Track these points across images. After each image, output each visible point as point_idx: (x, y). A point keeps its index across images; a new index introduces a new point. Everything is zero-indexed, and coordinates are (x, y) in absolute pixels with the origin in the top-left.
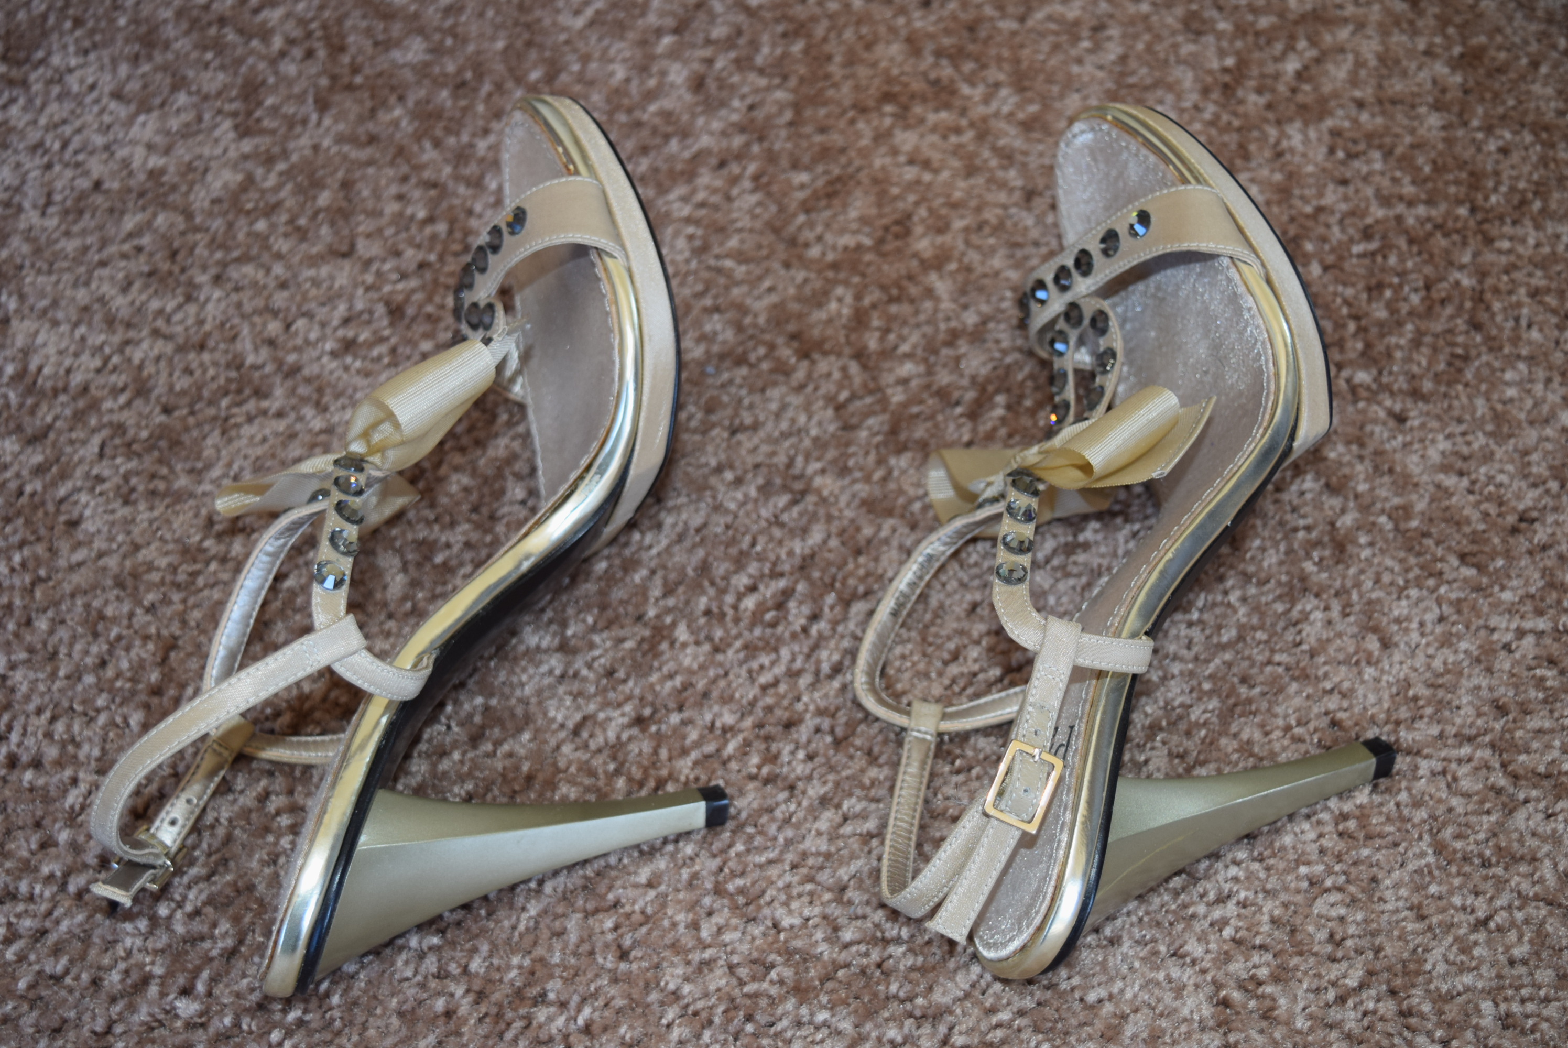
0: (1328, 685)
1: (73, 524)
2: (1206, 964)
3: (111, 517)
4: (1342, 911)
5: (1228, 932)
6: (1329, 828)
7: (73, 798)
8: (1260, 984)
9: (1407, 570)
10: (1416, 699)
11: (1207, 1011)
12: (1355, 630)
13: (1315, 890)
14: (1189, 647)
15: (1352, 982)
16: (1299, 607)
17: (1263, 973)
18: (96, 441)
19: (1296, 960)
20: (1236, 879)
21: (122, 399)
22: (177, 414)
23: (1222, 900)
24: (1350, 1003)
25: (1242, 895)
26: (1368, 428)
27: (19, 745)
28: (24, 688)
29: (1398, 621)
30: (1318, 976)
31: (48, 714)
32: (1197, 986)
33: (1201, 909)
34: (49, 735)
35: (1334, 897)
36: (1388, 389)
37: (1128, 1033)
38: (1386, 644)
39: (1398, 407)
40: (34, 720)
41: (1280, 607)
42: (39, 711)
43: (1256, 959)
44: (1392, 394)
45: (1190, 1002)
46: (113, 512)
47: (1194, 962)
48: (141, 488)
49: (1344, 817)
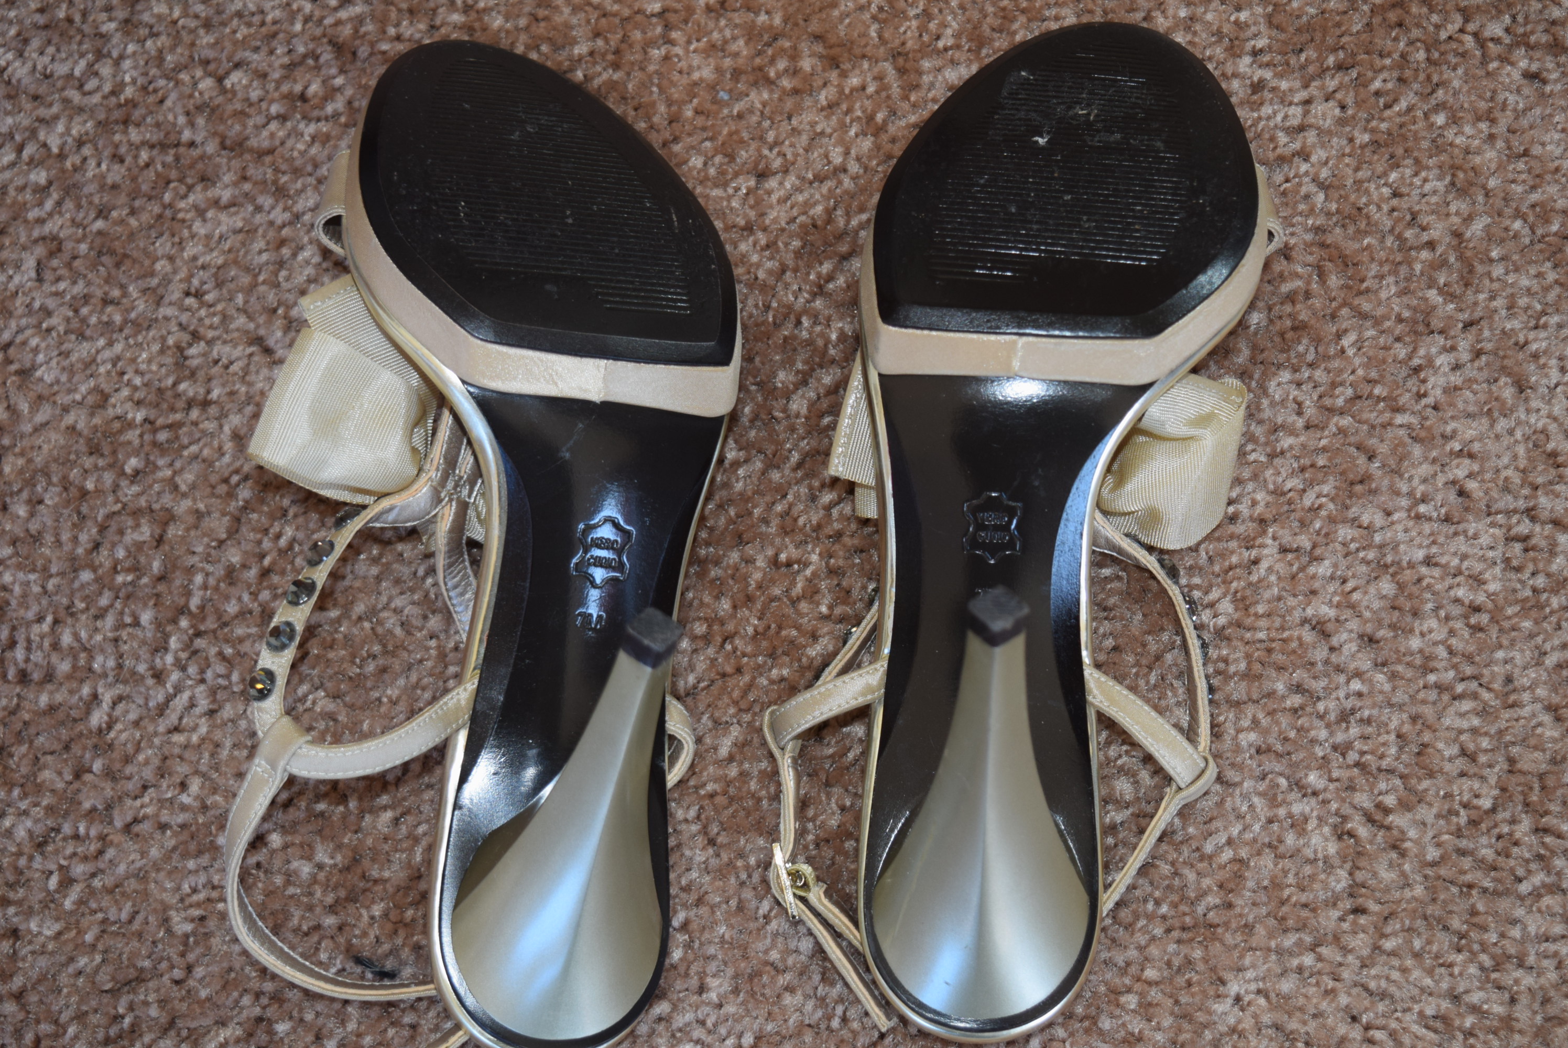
0: (1457, 447)
1: (25, 373)
2: (1329, 796)
3: (66, 363)
4: (1476, 722)
5: (1353, 756)
6: (1458, 625)
7: (97, 718)
8: (1387, 811)
9: (1546, 289)
10: (1554, 454)
11: (1332, 848)
12: (1485, 374)
13: (1446, 697)
14: (1300, 413)
15: (1486, 803)
16: (1422, 352)
17: (1390, 800)
18: (30, 263)
19: (1426, 784)
20: (1360, 695)
21: (49, 205)
22: (114, 214)
23: (1344, 717)
24: (1483, 826)
25: (1366, 713)
26: (1501, 97)
27: (27, 660)
28: (17, 589)
29: (1535, 356)
30: (1448, 796)
31: (49, 619)
32: (1320, 819)
33: (1323, 734)
34: (55, 646)
35: (1466, 705)
36: (1522, 41)
37: (1250, 884)
38: (1521, 386)
39: (1534, 67)
40: (36, 629)
41: (1401, 351)
42: (40, 619)
43: (1383, 786)
44: (1530, 47)
45: (1316, 840)
46: (66, 354)
47: (1315, 794)
48: (93, 320)
49: (1476, 609)
